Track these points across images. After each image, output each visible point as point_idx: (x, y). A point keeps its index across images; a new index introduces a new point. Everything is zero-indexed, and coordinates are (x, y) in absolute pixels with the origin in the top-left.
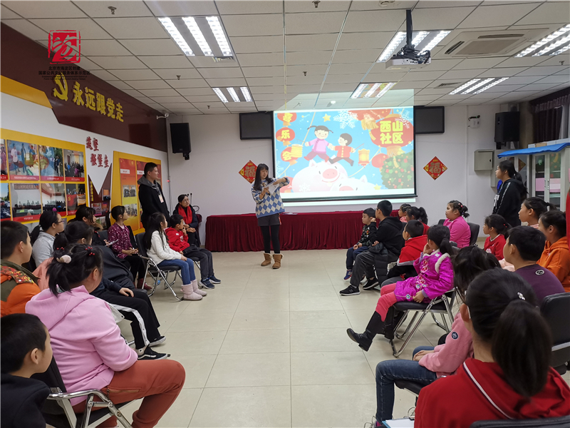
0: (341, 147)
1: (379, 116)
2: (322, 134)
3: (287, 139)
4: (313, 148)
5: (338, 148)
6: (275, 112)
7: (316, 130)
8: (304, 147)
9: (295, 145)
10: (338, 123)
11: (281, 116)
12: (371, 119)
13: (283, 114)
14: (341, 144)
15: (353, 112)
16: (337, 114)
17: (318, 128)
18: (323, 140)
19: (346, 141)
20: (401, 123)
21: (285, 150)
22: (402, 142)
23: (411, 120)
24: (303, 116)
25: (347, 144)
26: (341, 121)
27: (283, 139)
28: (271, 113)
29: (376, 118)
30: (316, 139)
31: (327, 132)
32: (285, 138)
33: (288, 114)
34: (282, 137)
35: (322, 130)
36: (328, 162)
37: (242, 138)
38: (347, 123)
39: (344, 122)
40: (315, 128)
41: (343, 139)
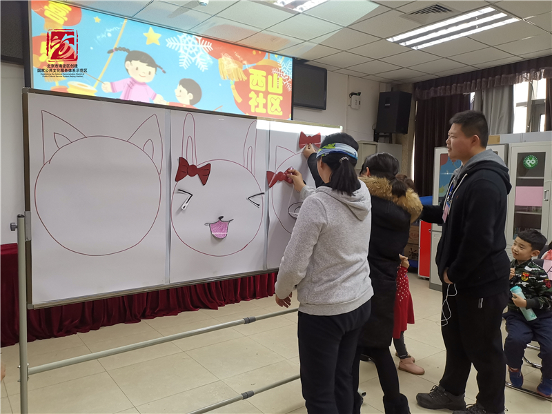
2: (141, 71)
7: (129, 59)
10: (177, 54)
14: (181, 100)
15: (205, 39)
17: (133, 56)
18: (144, 84)
19: (191, 96)
20: (281, 80)
25: (192, 102)
26: (181, 51)
30: (128, 81)
35: (142, 61)
38: (193, 59)
39: (187, 54)
40: (126, 54)
41: (185, 91)
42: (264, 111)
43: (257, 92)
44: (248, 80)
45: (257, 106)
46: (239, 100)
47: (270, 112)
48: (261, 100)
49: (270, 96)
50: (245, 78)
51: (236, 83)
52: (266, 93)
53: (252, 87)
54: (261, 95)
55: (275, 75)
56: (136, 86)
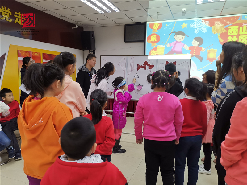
1: (228, 22)
2: (180, 38)
3: (155, 42)
4: (172, 48)
5: (192, 48)
6: (147, 23)
7: (176, 35)
9: (159, 46)
10: (193, 29)
11: (151, 26)
12: (221, 25)
13: (153, 24)
14: (194, 45)
15: (206, 20)
16: (193, 22)
17: (177, 33)
18: (180, 42)
21: (153, 50)
24: (167, 25)
25: (199, 45)
26: (195, 27)
27: (152, 42)
28: (145, 24)
29: (225, 24)
30: (175, 42)
31: (184, 37)
33: (156, 24)
35: (180, 34)
37: (126, 41)
39: (198, 28)
40: (175, 33)
41: (196, 41)
43: (232, 36)
46: (222, 41)
48: (235, 39)
50: (226, 31)
52: (238, 36)
54: (235, 36)
55: (245, 26)
56: (178, 43)
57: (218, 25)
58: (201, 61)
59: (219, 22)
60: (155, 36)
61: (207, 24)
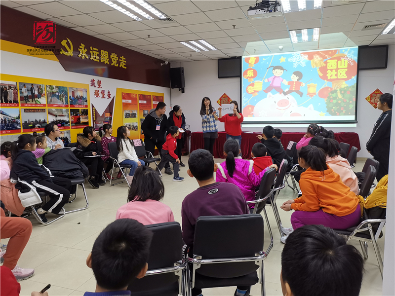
0: (293, 82)
1: (327, 56)
2: (278, 72)
3: (252, 77)
4: (271, 83)
5: (291, 83)
6: (243, 57)
7: (274, 69)
8: (264, 83)
9: (257, 81)
10: (292, 63)
11: (247, 60)
12: (320, 59)
13: (249, 58)
14: (293, 80)
15: (305, 53)
16: (291, 56)
17: (275, 68)
18: (279, 77)
19: (298, 78)
20: (346, 61)
21: (250, 86)
22: (346, 77)
23: (356, 58)
24: (264, 59)
25: (298, 80)
26: (294, 61)
28: (240, 58)
29: (324, 58)
30: (273, 77)
31: (282, 71)
32: (250, 76)
33: (252, 58)
34: (248, 76)
35: (278, 69)
36: (282, 94)
37: (219, 77)
38: (299, 63)
39: (296, 62)
40: (273, 68)
41: (295, 76)
42: (336, 77)
43: (331, 70)
44: (326, 66)
45: (332, 76)
46: (321, 75)
47: (339, 77)
48: (334, 73)
49: (339, 70)
50: (325, 65)
51: (320, 68)
52: (337, 70)
53: (328, 68)
54: (334, 71)
55: (343, 60)
56: (276, 78)
57: (317, 59)
58: (301, 96)
59: (318, 56)
60: (252, 71)
61: (306, 57)
